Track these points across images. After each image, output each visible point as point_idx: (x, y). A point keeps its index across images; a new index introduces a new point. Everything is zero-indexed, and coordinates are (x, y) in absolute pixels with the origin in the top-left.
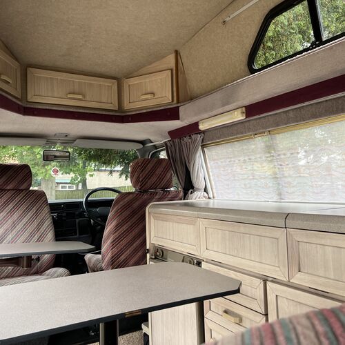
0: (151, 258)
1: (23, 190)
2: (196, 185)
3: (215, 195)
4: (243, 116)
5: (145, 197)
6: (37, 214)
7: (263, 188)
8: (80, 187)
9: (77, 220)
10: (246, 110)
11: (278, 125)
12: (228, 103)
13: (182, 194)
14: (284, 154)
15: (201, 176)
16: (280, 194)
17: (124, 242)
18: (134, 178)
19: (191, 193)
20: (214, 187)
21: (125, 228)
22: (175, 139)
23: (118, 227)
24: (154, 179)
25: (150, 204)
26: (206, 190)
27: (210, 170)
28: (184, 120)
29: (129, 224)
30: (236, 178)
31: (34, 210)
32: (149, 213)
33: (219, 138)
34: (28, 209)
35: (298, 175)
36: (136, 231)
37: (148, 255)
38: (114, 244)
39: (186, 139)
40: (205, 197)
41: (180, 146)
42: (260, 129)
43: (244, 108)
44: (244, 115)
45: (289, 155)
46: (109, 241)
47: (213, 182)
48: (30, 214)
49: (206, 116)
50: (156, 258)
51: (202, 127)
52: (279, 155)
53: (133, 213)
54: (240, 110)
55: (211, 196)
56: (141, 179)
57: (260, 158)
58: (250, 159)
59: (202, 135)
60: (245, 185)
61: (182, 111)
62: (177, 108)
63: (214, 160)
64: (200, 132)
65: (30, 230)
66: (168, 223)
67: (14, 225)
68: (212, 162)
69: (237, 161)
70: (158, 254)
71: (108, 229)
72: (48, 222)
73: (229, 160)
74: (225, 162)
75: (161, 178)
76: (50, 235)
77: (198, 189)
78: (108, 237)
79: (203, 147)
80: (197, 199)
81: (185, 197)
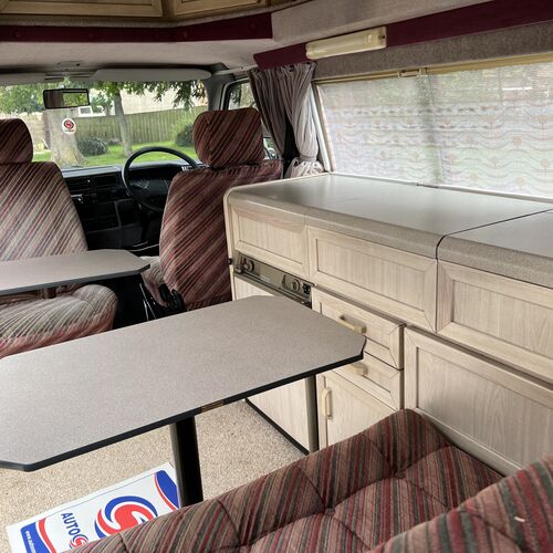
0: (235, 272)
1: (21, 164)
2: (303, 151)
3: (335, 166)
4: (381, 43)
5: (221, 177)
6: (50, 201)
7: (411, 161)
8: (113, 112)
9: (116, 203)
10: (388, 32)
11: (441, 61)
12: (356, 19)
13: (280, 167)
14: (449, 110)
15: (312, 135)
16: (437, 174)
17: (193, 247)
18: (201, 145)
19: (296, 164)
20: (333, 153)
21: (192, 225)
22: (266, 68)
23: (181, 224)
24: (233, 146)
25: (231, 190)
26: (319, 158)
27: (326, 124)
28: (280, 39)
29: (199, 219)
30: (369, 142)
31: (45, 196)
32: (229, 205)
33: (341, 73)
34: (35, 196)
35: (468, 145)
36: (211, 229)
37: (231, 267)
38: (178, 249)
39: (286, 70)
40: (319, 170)
41: (276, 80)
42: (411, 64)
43: (384, 29)
44: (384, 40)
45: (455, 112)
46: (170, 246)
47: (331, 145)
48: (39, 204)
49: (319, 35)
50: (243, 272)
51: (311, 54)
52: (440, 110)
53: (204, 203)
54: (376, 32)
55: (328, 168)
56: (211, 149)
57: (409, 111)
58: (392, 112)
59: (313, 64)
60: (382, 153)
61: (277, 20)
62: (269, 15)
63: (333, 108)
64: (309, 62)
65: (44, 228)
66: (258, 224)
67: (17, 223)
68: (330, 112)
69: (371, 114)
70: (246, 266)
71: (167, 228)
72: (71, 215)
73: (357, 110)
74: (352, 113)
75: (245, 144)
76: (77, 236)
77: (307, 158)
78: (168, 240)
79: (314, 84)
80: (306, 175)
81: (285, 173)
